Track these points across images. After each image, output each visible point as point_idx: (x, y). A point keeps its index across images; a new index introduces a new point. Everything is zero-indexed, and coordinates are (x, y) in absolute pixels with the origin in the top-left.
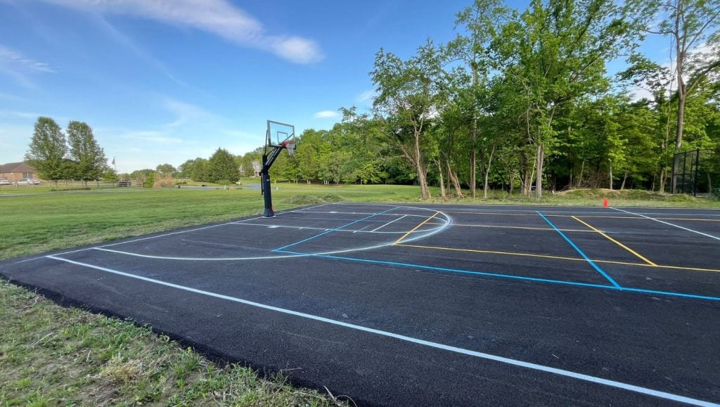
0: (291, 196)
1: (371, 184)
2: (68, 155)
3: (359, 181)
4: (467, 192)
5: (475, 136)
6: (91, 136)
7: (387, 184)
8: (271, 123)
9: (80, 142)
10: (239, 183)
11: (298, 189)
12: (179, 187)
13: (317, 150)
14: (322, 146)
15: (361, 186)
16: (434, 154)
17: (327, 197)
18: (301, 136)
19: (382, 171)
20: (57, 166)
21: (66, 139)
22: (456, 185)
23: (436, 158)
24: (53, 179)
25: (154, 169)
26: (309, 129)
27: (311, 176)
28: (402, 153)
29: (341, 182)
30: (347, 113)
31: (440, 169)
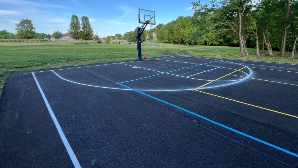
0: (161, 50)
1: (213, 45)
2: (81, 30)
3: (206, 43)
4: (277, 53)
5: (288, 15)
6: (88, 22)
7: (223, 46)
8: (140, 10)
9: (85, 24)
10: (145, 43)
11: (172, 46)
12: (119, 44)
13: (184, 27)
14: (187, 25)
15: (207, 46)
16: (252, 28)
17: (181, 52)
18: (177, 20)
19: (220, 38)
20: (77, 34)
21: (81, 23)
22: (269, 48)
23: (255, 30)
24: (76, 39)
25: (114, 36)
26: (181, 16)
27: (179, 40)
28: (230, 27)
29: (195, 44)
30: (195, 5)
31: (257, 38)
